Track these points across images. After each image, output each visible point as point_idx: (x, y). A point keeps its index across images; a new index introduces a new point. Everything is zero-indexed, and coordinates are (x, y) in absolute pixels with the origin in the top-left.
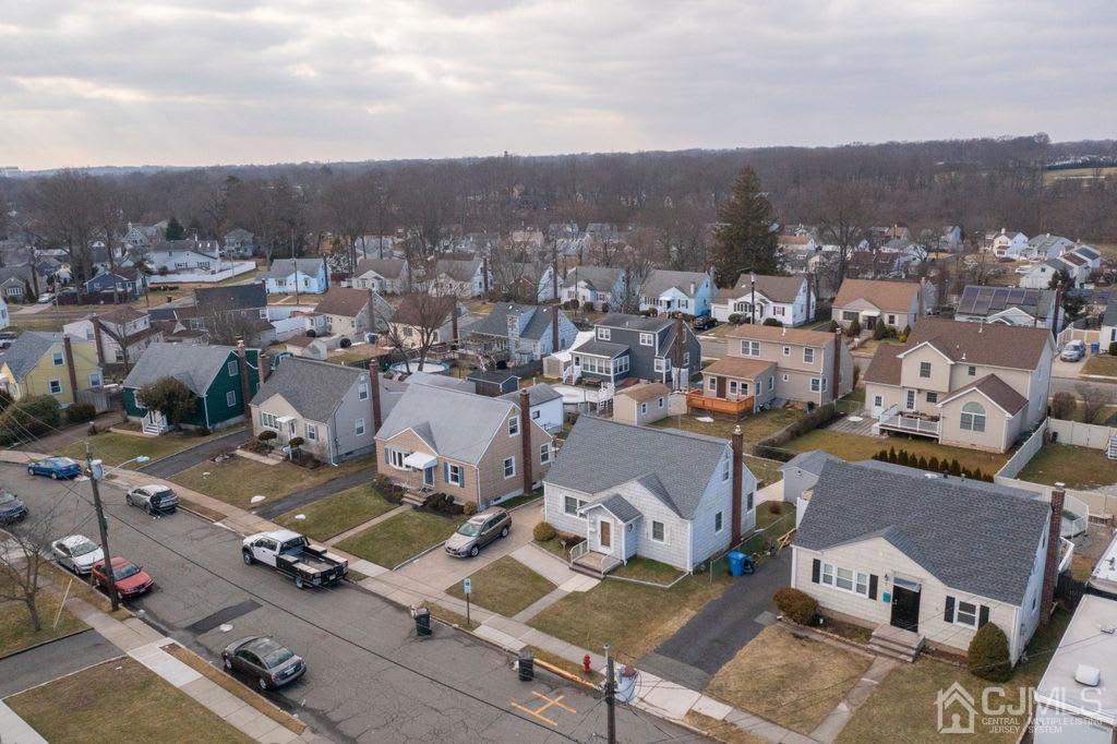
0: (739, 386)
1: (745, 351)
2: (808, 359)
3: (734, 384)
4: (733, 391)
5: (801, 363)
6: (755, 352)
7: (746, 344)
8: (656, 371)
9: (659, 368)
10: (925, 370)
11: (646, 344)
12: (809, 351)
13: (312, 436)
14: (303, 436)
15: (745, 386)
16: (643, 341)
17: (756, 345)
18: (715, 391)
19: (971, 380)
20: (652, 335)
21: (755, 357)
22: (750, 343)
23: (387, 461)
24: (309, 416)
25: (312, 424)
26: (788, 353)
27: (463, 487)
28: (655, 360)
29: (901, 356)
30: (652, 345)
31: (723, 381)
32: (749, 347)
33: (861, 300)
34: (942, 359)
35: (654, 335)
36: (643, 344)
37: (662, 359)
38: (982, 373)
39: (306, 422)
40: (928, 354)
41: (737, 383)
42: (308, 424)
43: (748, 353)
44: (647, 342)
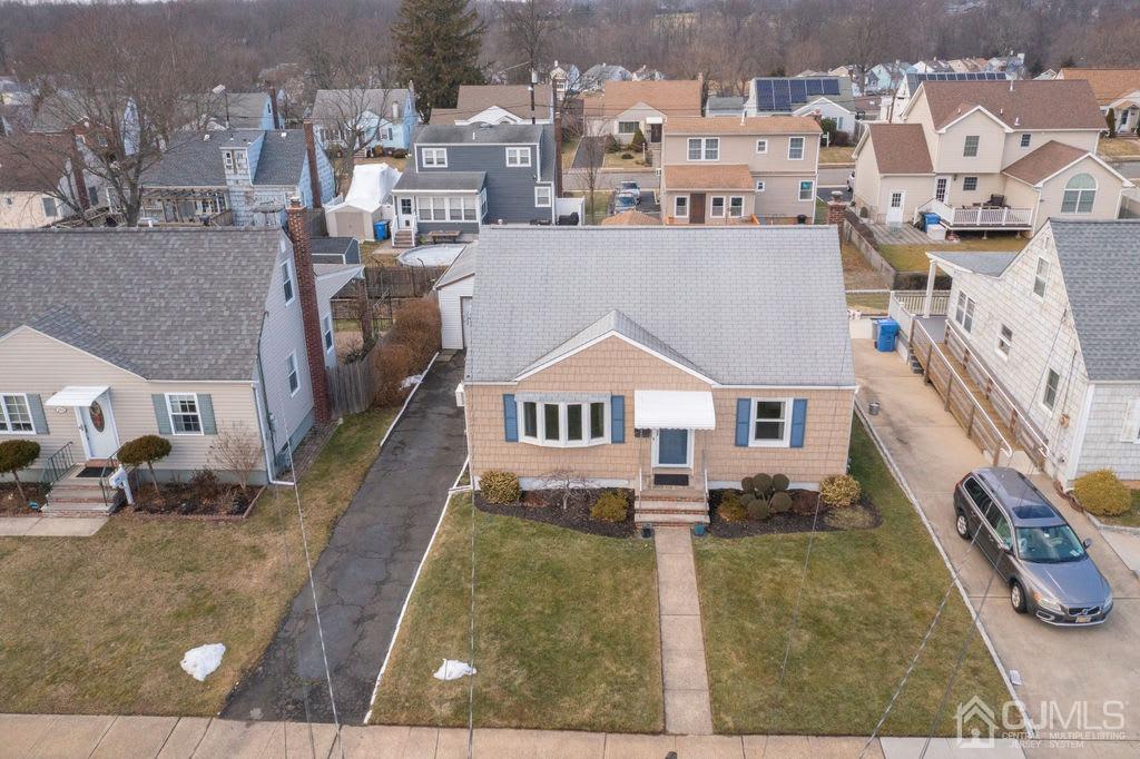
0: (727, 205)
1: (695, 154)
2: (796, 154)
3: (718, 202)
4: (717, 212)
5: (785, 163)
6: (711, 155)
7: (695, 143)
8: (537, 206)
9: (545, 200)
10: (971, 146)
11: (518, 165)
12: (797, 142)
13: (190, 424)
14: (152, 429)
15: (737, 202)
16: (513, 160)
17: (712, 143)
18: (687, 216)
19: (1027, 151)
20: (529, 149)
21: (712, 162)
22: (704, 140)
23: (511, 437)
24: (166, 372)
25: (179, 391)
26: (763, 149)
27: (797, 442)
28: (536, 188)
29: (943, 130)
30: (529, 165)
31: (699, 199)
32: (700, 147)
33: (642, 105)
34: (997, 128)
35: (533, 148)
36: (512, 165)
37: (550, 185)
38: (1037, 142)
39: (157, 391)
40: (978, 121)
41: (725, 198)
42: (167, 395)
43: (700, 157)
44: (519, 161)
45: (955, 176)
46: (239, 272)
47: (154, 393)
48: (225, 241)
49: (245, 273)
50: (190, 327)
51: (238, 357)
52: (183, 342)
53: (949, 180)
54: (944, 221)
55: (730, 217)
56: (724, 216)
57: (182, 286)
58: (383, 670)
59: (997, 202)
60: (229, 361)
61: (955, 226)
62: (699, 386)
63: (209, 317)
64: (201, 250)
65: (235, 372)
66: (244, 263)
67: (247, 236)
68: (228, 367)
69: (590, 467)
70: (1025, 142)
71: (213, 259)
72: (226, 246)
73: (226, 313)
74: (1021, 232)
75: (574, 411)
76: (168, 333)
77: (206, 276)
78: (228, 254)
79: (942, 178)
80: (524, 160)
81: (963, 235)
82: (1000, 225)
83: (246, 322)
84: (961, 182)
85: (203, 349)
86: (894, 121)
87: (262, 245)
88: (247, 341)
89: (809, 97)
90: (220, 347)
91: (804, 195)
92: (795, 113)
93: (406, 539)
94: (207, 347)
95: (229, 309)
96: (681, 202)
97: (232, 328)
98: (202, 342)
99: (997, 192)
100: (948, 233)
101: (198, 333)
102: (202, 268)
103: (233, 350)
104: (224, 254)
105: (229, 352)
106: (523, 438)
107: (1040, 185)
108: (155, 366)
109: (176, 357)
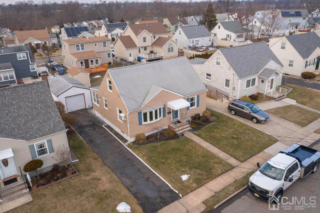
0: (94, 62)
1: (78, 49)
2: (105, 46)
3: (92, 61)
4: (92, 64)
5: (102, 49)
6: (83, 49)
7: (78, 46)
8: (31, 71)
9: (34, 69)
10: (145, 40)
11: (22, 59)
13: (43, 152)
15: (97, 61)
17: (82, 45)
18: (84, 66)
19: (155, 40)
20: (25, 53)
21: (83, 51)
22: (80, 45)
23: (140, 123)
24: (34, 136)
25: (39, 141)
26: (96, 46)
27: (198, 106)
28: (30, 66)
29: (138, 36)
30: (26, 58)
31: (86, 61)
32: (79, 47)
33: (31, 38)
34: (148, 34)
35: (27, 53)
36: (20, 59)
37: (35, 64)
38: (157, 37)
39: (30, 144)
40: (145, 33)
41: (93, 60)
42: (35, 144)
43: (79, 50)
44: (22, 58)
45: (142, 47)
46: (40, 98)
47: (29, 145)
48: (28, 89)
49: (42, 97)
50: (32, 120)
51: (56, 124)
52: (33, 125)
53: (141, 48)
54: (145, 58)
55: (96, 65)
56: (94, 65)
57: (20, 107)
58: (170, 186)
59: (152, 52)
60: (55, 126)
61: (148, 59)
62: (180, 98)
63: (38, 114)
64: (20, 94)
65: (59, 129)
66: (39, 94)
67: (35, 86)
68: (55, 128)
69: (158, 126)
70: (154, 38)
71: (27, 96)
72: (29, 90)
73: (44, 112)
74: (161, 58)
75: (151, 113)
76: (25, 123)
77: (28, 102)
78: (32, 93)
79: (139, 48)
80: (24, 57)
81: (149, 61)
82: (152, 58)
83: (53, 113)
84: (143, 48)
85: (42, 125)
86: (100, 36)
87: (42, 87)
88: (57, 118)
89: (81, 32)
90: (48, 123)
91: (109, 57)
92: (79, 36)
93: (128, 159)
94: (43, 124)
95: (43, 110)
96: (82, 63)
97: (49, 116)
98: (40, 123)
99: (151, 50)
100: (147, 61)
101: (37, 120)
102: (24, 99)
103: (54, 122)
104: (30, 93)
105: (53, 123)
106: (144, 123)
107: (163, 47)
108: (28, 135)
109: (34, 130)
